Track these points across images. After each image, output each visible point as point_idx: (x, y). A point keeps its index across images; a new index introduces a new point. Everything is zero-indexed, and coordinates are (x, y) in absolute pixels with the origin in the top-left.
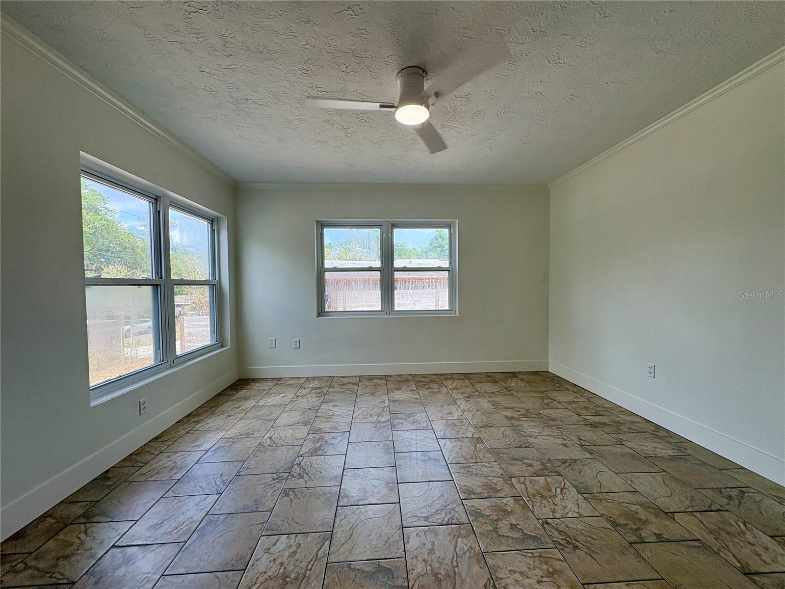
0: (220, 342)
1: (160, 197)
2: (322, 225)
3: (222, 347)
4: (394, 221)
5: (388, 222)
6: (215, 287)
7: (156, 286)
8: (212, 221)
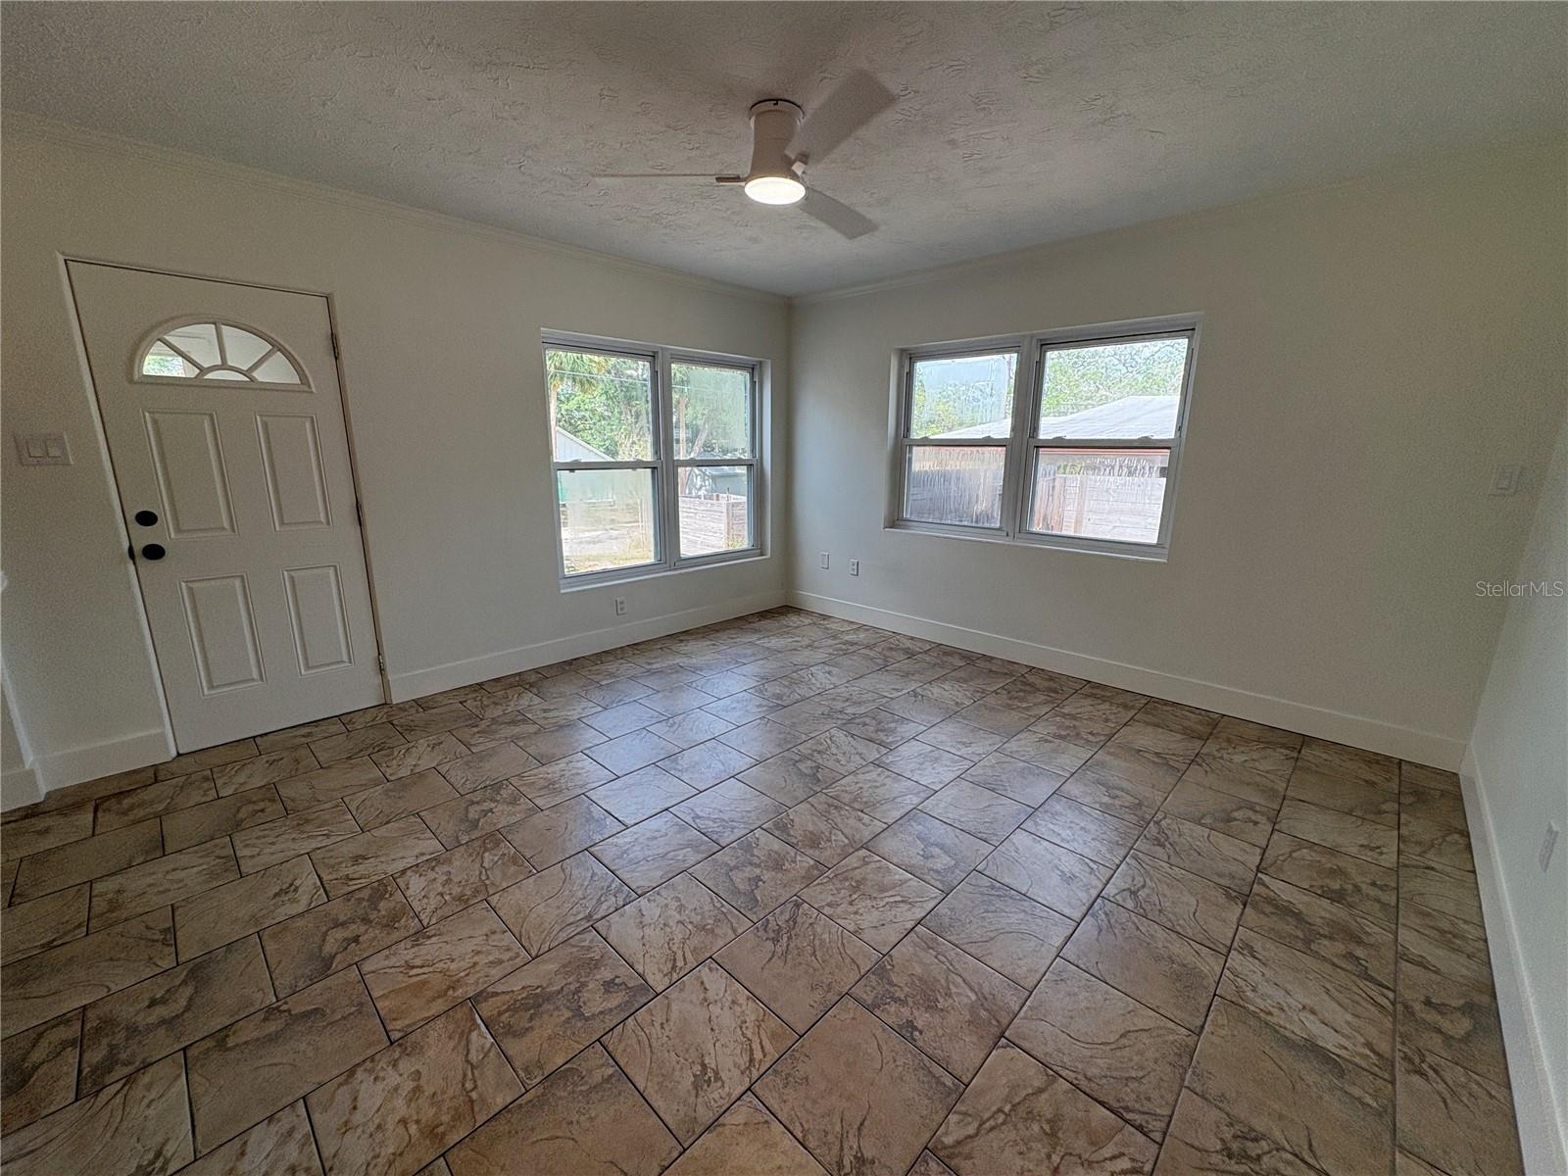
0: (759, 546)
1: (657, 352)
2: (910, 358)
3: (762, 555)
4: (1043, 334)
5: (1032, 337)
6: (754, 467)
7: (654, 469)
8: (753, 369)
